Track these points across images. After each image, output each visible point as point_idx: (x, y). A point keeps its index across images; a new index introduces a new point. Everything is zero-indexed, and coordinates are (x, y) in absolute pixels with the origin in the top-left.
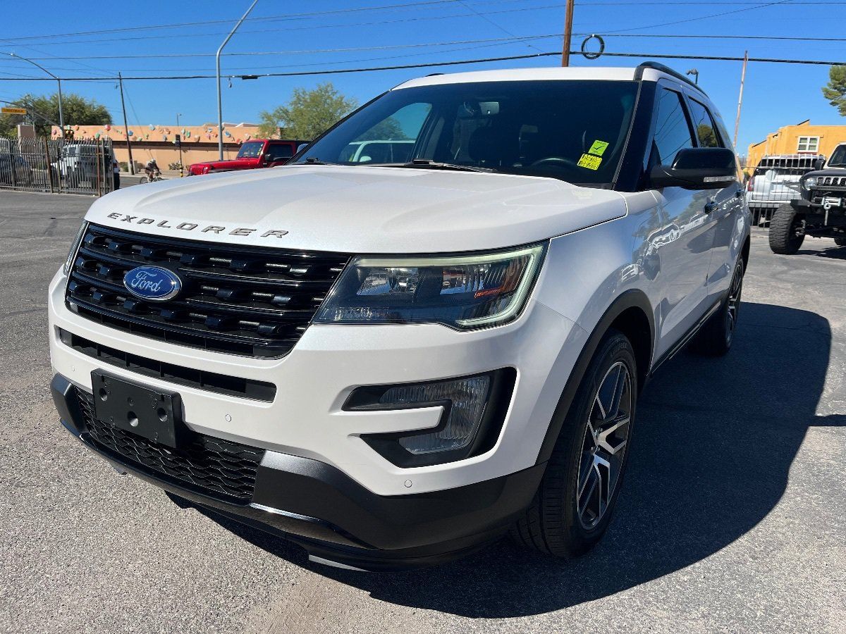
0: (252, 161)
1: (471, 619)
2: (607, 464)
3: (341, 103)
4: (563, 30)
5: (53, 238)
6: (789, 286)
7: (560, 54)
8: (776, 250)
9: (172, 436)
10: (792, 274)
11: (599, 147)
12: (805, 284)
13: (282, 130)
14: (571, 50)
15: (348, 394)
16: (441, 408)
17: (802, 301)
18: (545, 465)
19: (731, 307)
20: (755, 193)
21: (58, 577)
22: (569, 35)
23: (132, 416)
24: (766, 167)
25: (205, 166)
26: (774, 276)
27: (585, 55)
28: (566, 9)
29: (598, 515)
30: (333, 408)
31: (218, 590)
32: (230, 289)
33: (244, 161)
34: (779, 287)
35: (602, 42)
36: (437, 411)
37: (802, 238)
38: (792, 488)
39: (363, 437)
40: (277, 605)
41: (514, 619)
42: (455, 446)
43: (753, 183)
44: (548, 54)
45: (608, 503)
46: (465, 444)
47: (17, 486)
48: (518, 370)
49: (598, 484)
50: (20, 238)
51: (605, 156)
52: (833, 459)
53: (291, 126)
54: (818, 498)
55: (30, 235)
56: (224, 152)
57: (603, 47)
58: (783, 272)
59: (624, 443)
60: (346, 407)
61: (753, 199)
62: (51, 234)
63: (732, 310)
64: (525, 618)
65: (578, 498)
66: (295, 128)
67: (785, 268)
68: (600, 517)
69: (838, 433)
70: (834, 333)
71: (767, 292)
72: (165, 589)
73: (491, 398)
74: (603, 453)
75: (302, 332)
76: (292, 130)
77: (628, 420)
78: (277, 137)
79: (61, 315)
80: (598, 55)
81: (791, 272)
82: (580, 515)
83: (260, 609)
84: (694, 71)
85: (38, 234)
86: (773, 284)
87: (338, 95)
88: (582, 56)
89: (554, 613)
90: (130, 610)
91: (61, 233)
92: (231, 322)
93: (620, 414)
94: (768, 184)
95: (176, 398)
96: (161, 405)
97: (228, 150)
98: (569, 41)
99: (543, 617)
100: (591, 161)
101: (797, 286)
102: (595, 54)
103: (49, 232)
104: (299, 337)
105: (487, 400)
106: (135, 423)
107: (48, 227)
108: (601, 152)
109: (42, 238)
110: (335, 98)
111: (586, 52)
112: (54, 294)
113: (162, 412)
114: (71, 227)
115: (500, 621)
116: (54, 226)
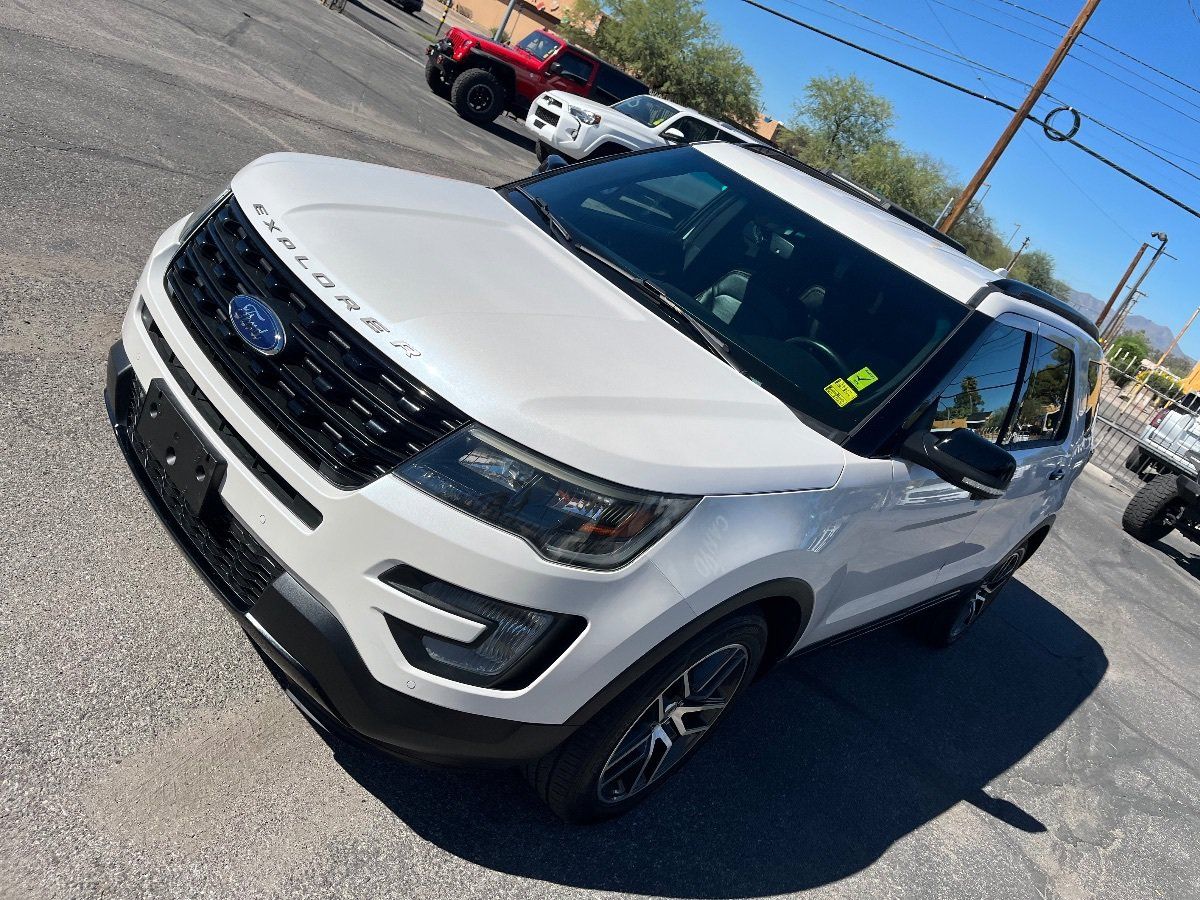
0: (533, 61)
1: (418, 838)
2: (668, 743)
3: (698, 22)
4: (1034, 81)
5: (231, 49)
6: (1101, 588)
7: (1014, 110)
8: (1128, 526)
9: (200, 501)
10: (1120, 574)
11: (865, 378)
12: (1124, 596)
13: (604, 19)
14: (1031, 113)
15: (391, 566)
16: (482, 626)
17: (1098, 620)
18: (574, 729)
19: (978, 597)
20: (1157, 432)
21: (17, 565)
22: (1038, 91)
23: (171, 452)
24: (1187, 409)
25: (470, 38)
26: (1093, 565)
27: (1046, 129)
28: (1052, 55)
29: (627, 791)
30: (369, 572)
31: (176, 665)
32: (331, 384)
33: (523, 56)
34: (1086, 585)
35: (1077, 122)
36: (476, 628)
37: (1169, 529)
38: (882, 864)
39: (386, 615)
40: (228, 717)
41: (463, 862)
42: (481, 670)
43: (1162, 419)
44: (998, 103)
45: (649, 783)
46: (492, 672)
47: (26, 422)
48: (589, 625)
49: (644, 760)
50: (192, 30)
51: (862, 395)
52: (957, 854)
53: (618, 20)
54: (899, 892)
55: (207, 31)
56: (514, 11)
57: (1074, 131)
58: (1111, 565)
59: (706, 728)
60: (384, 578)
61: (1150, 438)
62: (231, 43)
63: (979, 602)
64: (477, 867)
65: (606, 768)
66: (621, 26)
67: (1118, 559)
68: (630, 795)
69: (991, 823)
70: (1102, 686)
71: (1066, 585)
72: (121, 638)
73: (541, 643)
74: (670, 729)
75: (381, 475)
76: (617, 25)
77: (723, 706)
78: (591, 28)
79: (153, 288)
80: (1062, 138)
81: (1121, 569)
82: (601, 786)
83: (207, 713)
84: (1163, 236)
85: (215, 33)
86: (1084, 575)
87: (699, 8)
88: (1042, 129)
89: (510, 877)
90: (73, 645)
91: (245, 47)
92: (314, 420)
93: (716, 694)
94: (1179, 429)
95: (222, 465)
96: (203, 464)
97: (520, 11)
98: (1035, 99)
99: (496, 876)
100: (842, 393)
101: (1111, 595)
102: (1059, 134)
103: (231, 39)
104: (375, 479)
105: (535, 643)
106: (171, 460)
107: (235, 27)
108: (861, 386)
109: (219, 44)
110: (693, 9)
111: (1050, 126)
112: (156, 259)
113: (200, 470)
114: (262, 42)
115: (448, 855)
116: (242, 28)
